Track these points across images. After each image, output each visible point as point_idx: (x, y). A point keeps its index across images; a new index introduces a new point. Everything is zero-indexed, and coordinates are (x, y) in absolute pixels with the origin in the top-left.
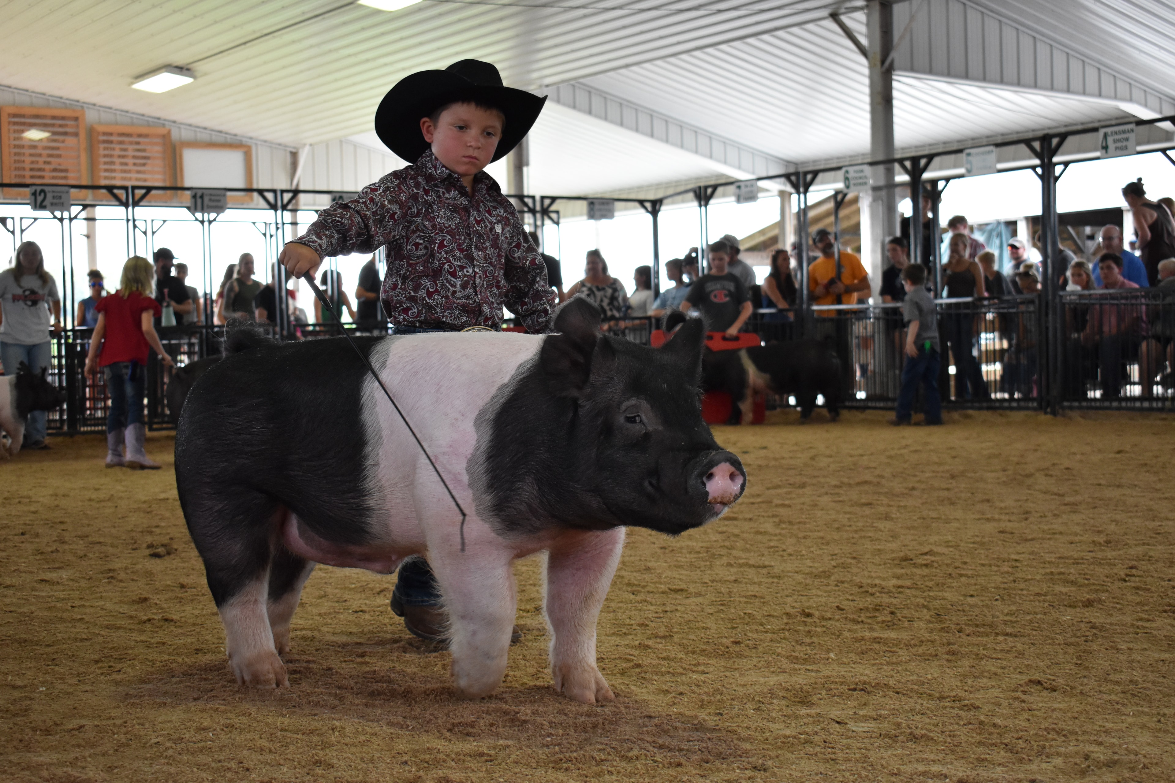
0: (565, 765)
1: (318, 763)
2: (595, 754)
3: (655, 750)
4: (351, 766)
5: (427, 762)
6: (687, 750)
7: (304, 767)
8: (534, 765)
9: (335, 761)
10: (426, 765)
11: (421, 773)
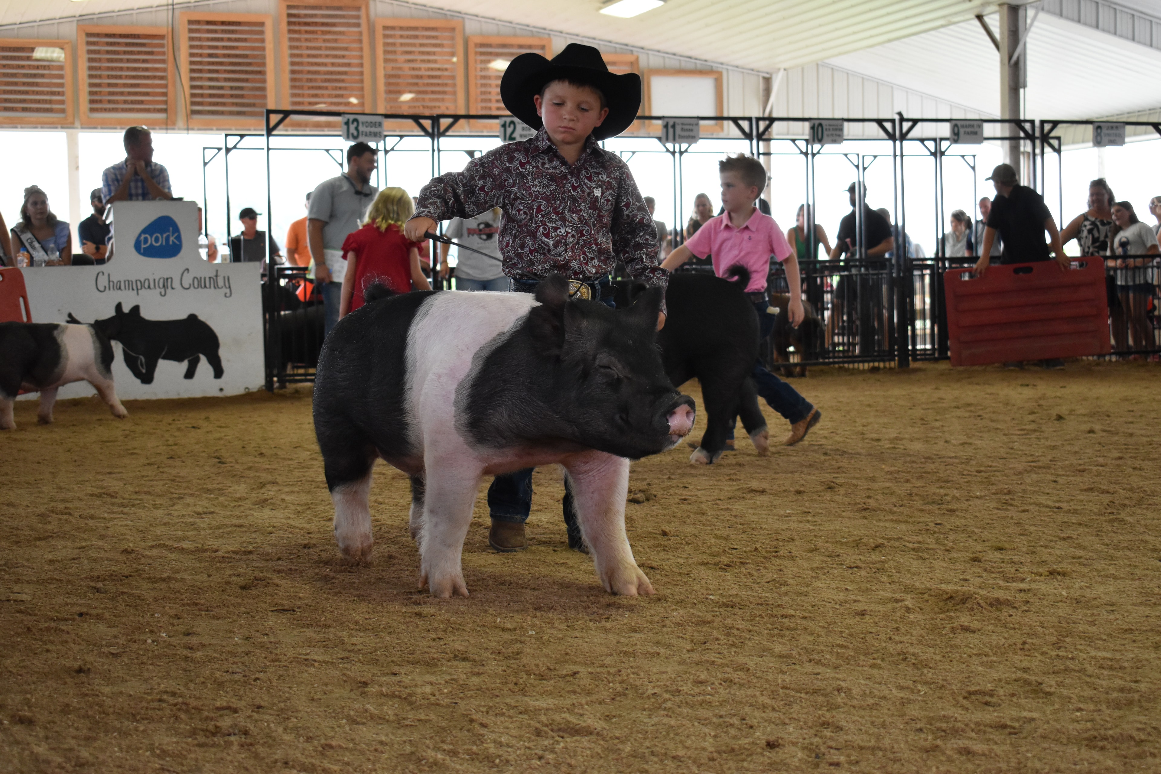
0: (1101, 744)
1: (825, 724)
2: (1135, 734)
4: (861, 730)
5: (944, 731)
7: (811, 728)
8: (1065, 741)
9: (843, 723)
10: (943, 734)
11: (939, 742)
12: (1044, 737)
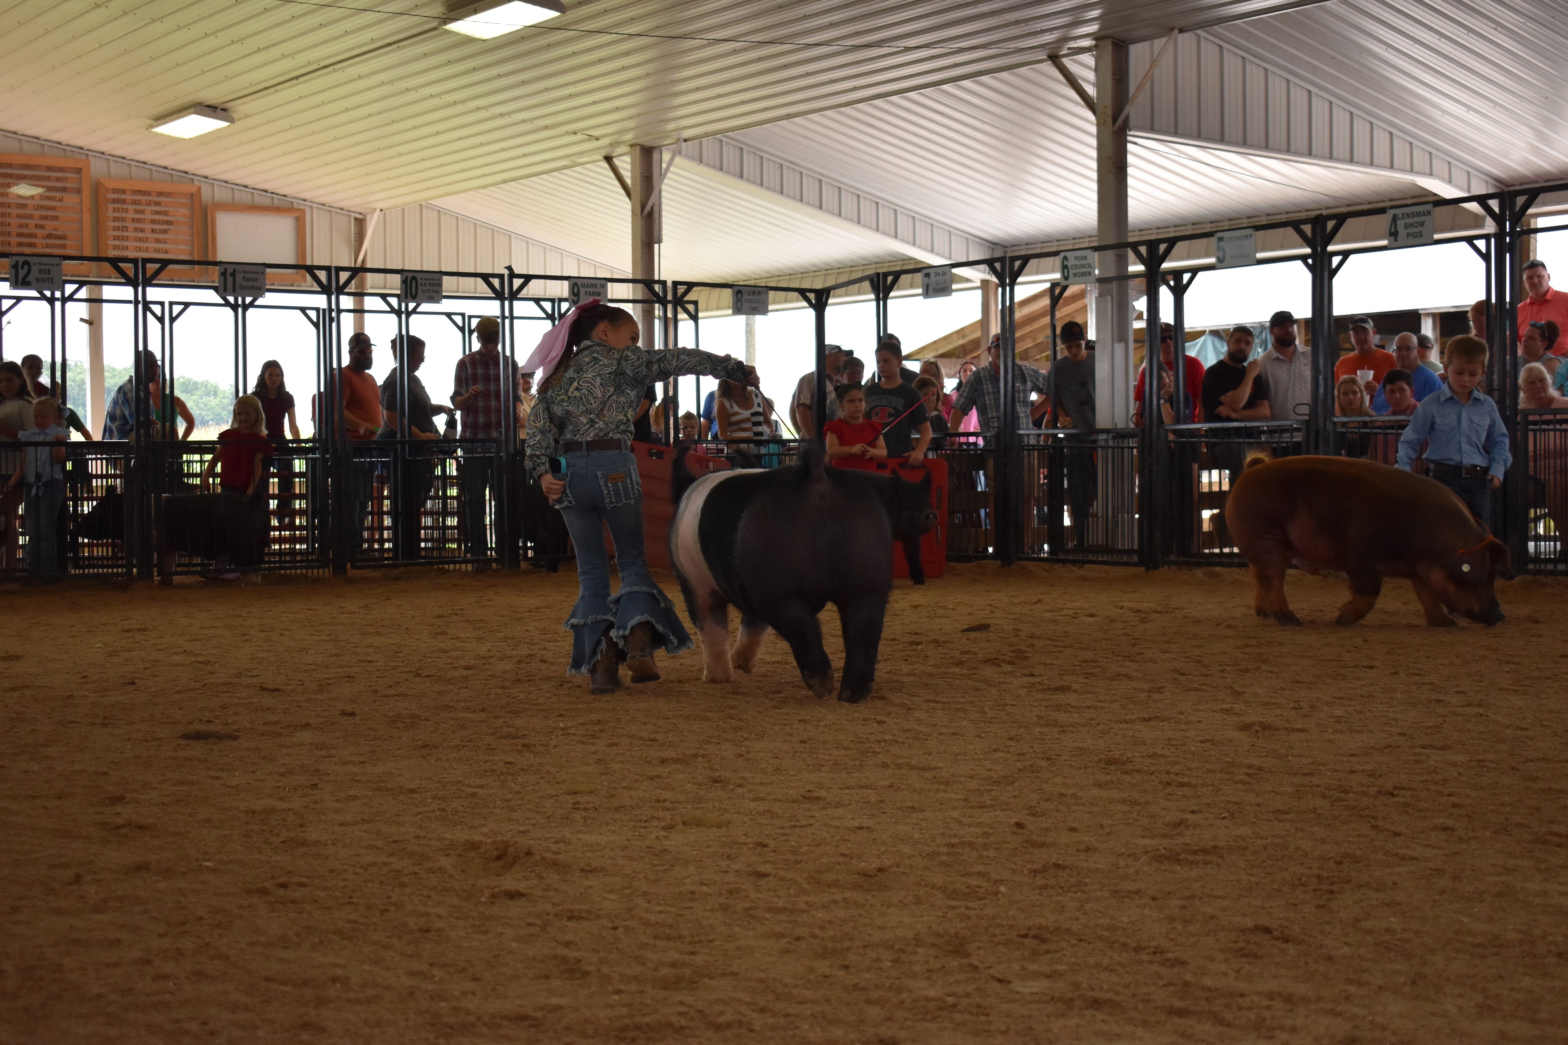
0: (631, 1034)
1: (306, 1026)
2: (674, 1019)
3: (754, 1015)
4: (349, 1030)
5: (450, 1027)
6: (797, 1015)
10: (449, 1031)
12: (568, 1029)
